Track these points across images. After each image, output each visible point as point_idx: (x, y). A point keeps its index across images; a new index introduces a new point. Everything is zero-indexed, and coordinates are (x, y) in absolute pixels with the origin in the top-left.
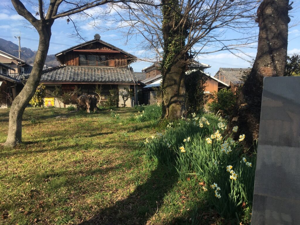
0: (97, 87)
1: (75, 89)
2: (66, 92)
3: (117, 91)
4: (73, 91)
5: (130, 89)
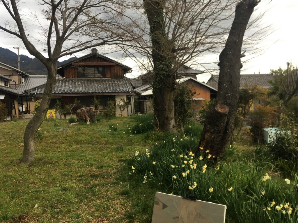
0: (95, 99)
1: (75, 101)
2: (67, 105)
3: (114, 102)
4: (73, 103)
5: (127, 100)
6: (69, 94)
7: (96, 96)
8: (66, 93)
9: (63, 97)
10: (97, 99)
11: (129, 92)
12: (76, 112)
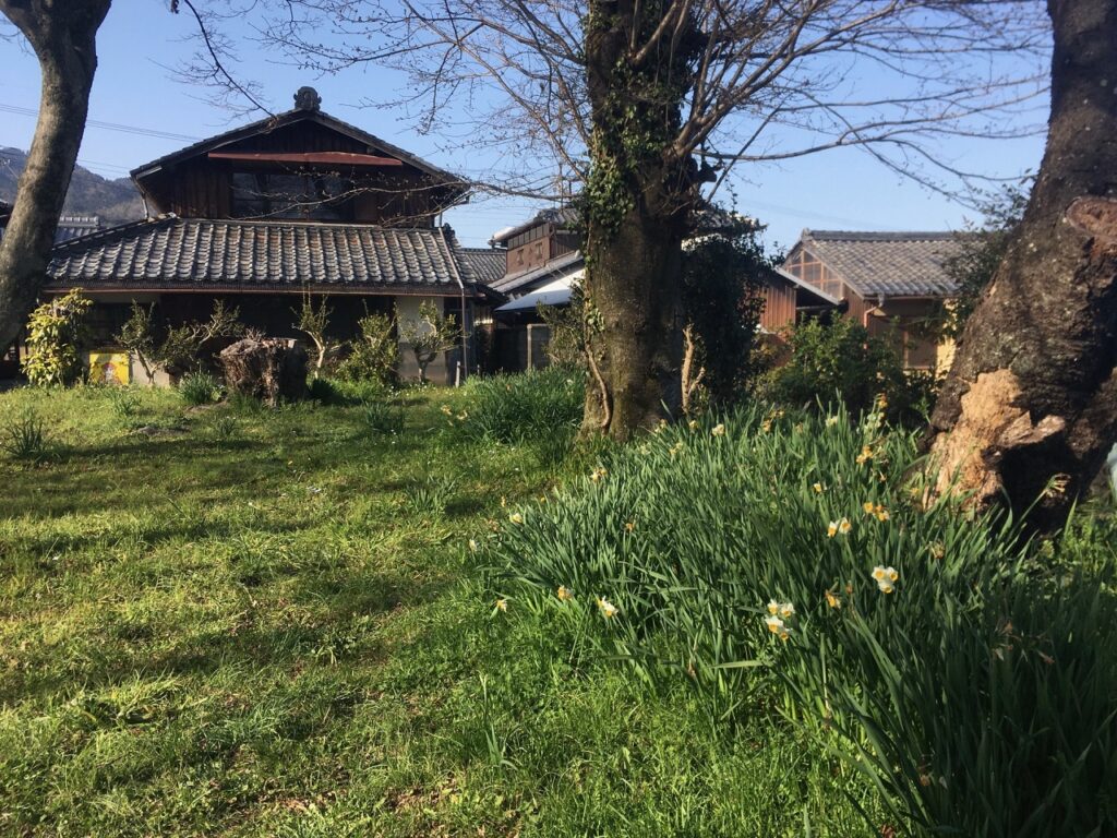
0: (307, 308)
1: (215, 313)
2: (177, 327)
3: (390, 320)
4: (208, 320)
5: (446, 316)
6: (189, 285)
7: (312, 295)
8: (177, 279)
9: (162, 293)
10: (316, 309)
11: (458, 284)
12: (219, 354)
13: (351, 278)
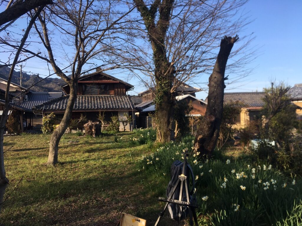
0: (100, 115)
1: (81, 117)
2: (73, 120)
3: (117, 117)
5: (129, 116)
6: (75, 110)
7: (101, 111)
13: (109, 107)
